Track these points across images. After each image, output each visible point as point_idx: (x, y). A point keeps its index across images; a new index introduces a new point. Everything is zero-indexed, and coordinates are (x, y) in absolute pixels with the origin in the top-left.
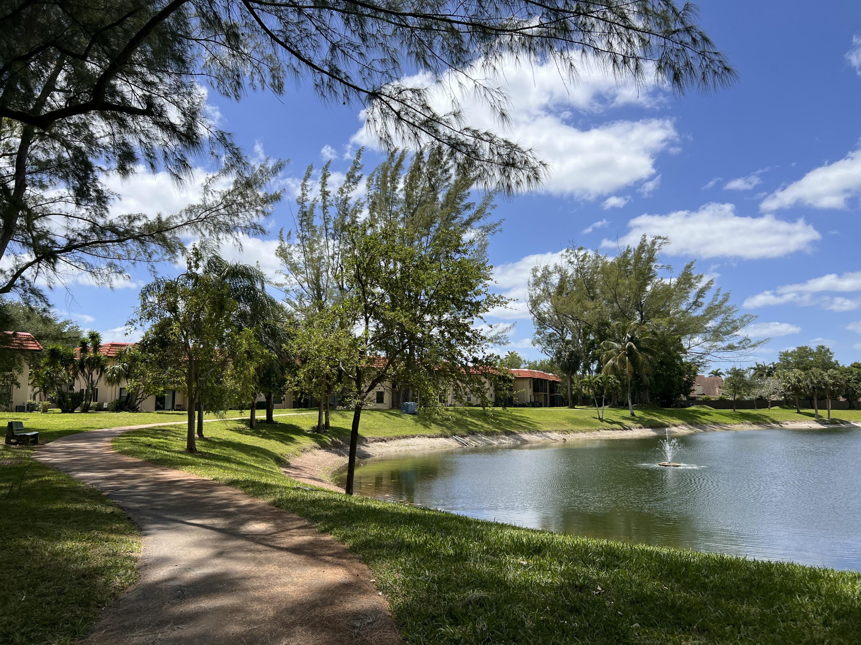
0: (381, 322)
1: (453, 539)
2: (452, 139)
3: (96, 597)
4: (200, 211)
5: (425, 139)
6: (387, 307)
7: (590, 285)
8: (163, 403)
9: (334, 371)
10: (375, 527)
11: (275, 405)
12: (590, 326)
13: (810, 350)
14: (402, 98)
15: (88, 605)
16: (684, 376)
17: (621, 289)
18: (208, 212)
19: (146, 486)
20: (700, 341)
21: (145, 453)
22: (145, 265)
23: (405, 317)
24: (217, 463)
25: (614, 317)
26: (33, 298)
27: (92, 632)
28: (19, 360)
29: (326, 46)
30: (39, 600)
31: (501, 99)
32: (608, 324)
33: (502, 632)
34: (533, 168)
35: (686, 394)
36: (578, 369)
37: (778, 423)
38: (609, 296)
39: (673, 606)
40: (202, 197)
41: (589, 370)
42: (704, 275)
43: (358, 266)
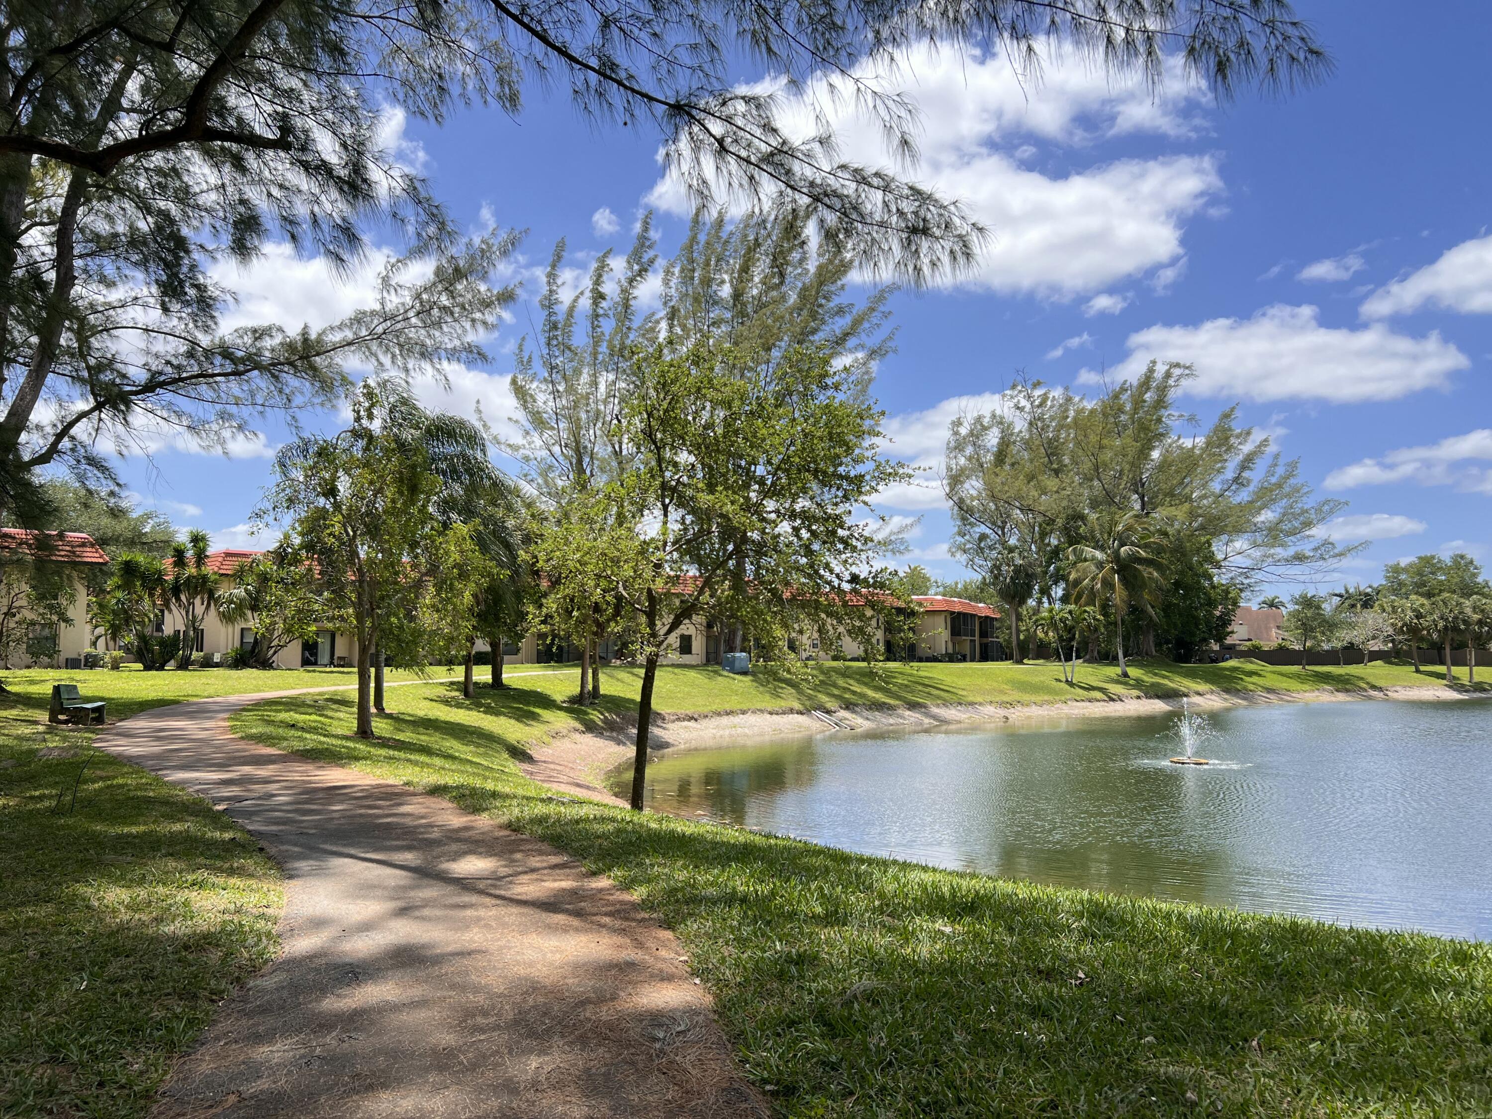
0: (688, 514)
1: (821, 888)
2: (817, 186)
3: (209, 984)
4: (376, 322)
5: (769, 187)
6: (700, 485)
7: (1053, 450)
8: (315, 655)
9: (608, 598)
10: (685, 867)
11: (506, 657)
12: (1051, 522)
13: (1440, 561)
14: (728, 113)
15: (195, 997)
16: (1216, 608)
17: (1108, 455)
18: (388, 323)
19: (289, 795)
20: (1245, 547)
21: (285, 739)
22: (280, 413)
23: (733, 503)
24: (409, 756)
25: (1094, 504)
26: (92, 472)
27: (203, 1044)
28: (69, 577)
29: (592, 22)
30: (111, 989)
31: (903, 114)
32: (1083, 518)
33: (913, 1050)
34: (960, 236)
35: (1220, 639)
36: (1030, 596)
37: (1380, 689)
38: (1087, 465)
39: (1213, 1008)
40: (379, 297)
41: (1049, 596)
42: (1254, 431)
43: (650, 415)
